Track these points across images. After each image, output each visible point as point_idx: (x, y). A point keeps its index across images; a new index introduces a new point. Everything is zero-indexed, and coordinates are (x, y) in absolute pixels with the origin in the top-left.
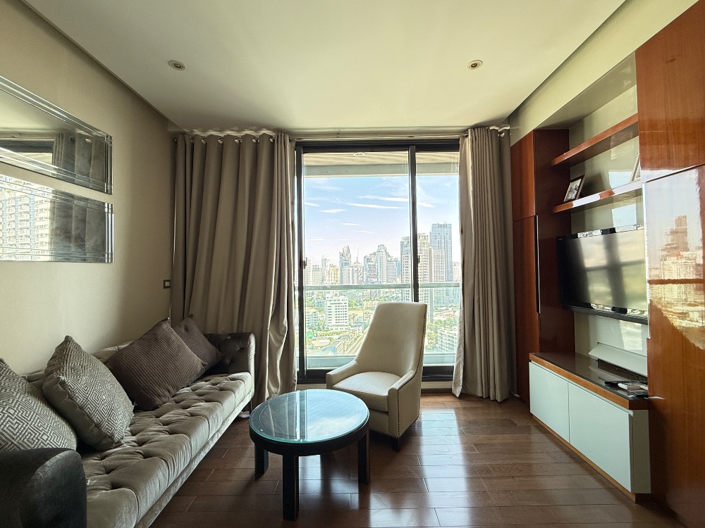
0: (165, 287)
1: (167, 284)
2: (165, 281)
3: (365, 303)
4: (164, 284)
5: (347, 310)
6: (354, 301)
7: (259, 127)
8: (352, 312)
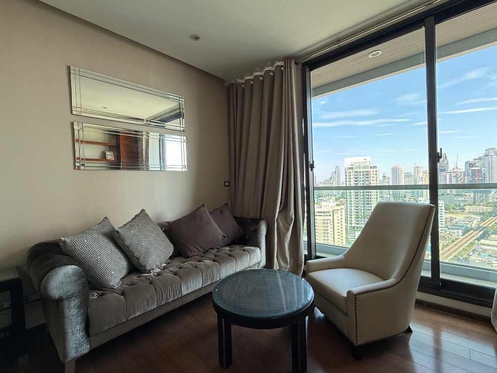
0: (225, 186)
1: (227, 184)
2: (225, 182)
3: (467, 208)
4: (225, 184)
5: (443, 213)
6: (453, 205)
7: (272, 61)
8: (448, 215)
